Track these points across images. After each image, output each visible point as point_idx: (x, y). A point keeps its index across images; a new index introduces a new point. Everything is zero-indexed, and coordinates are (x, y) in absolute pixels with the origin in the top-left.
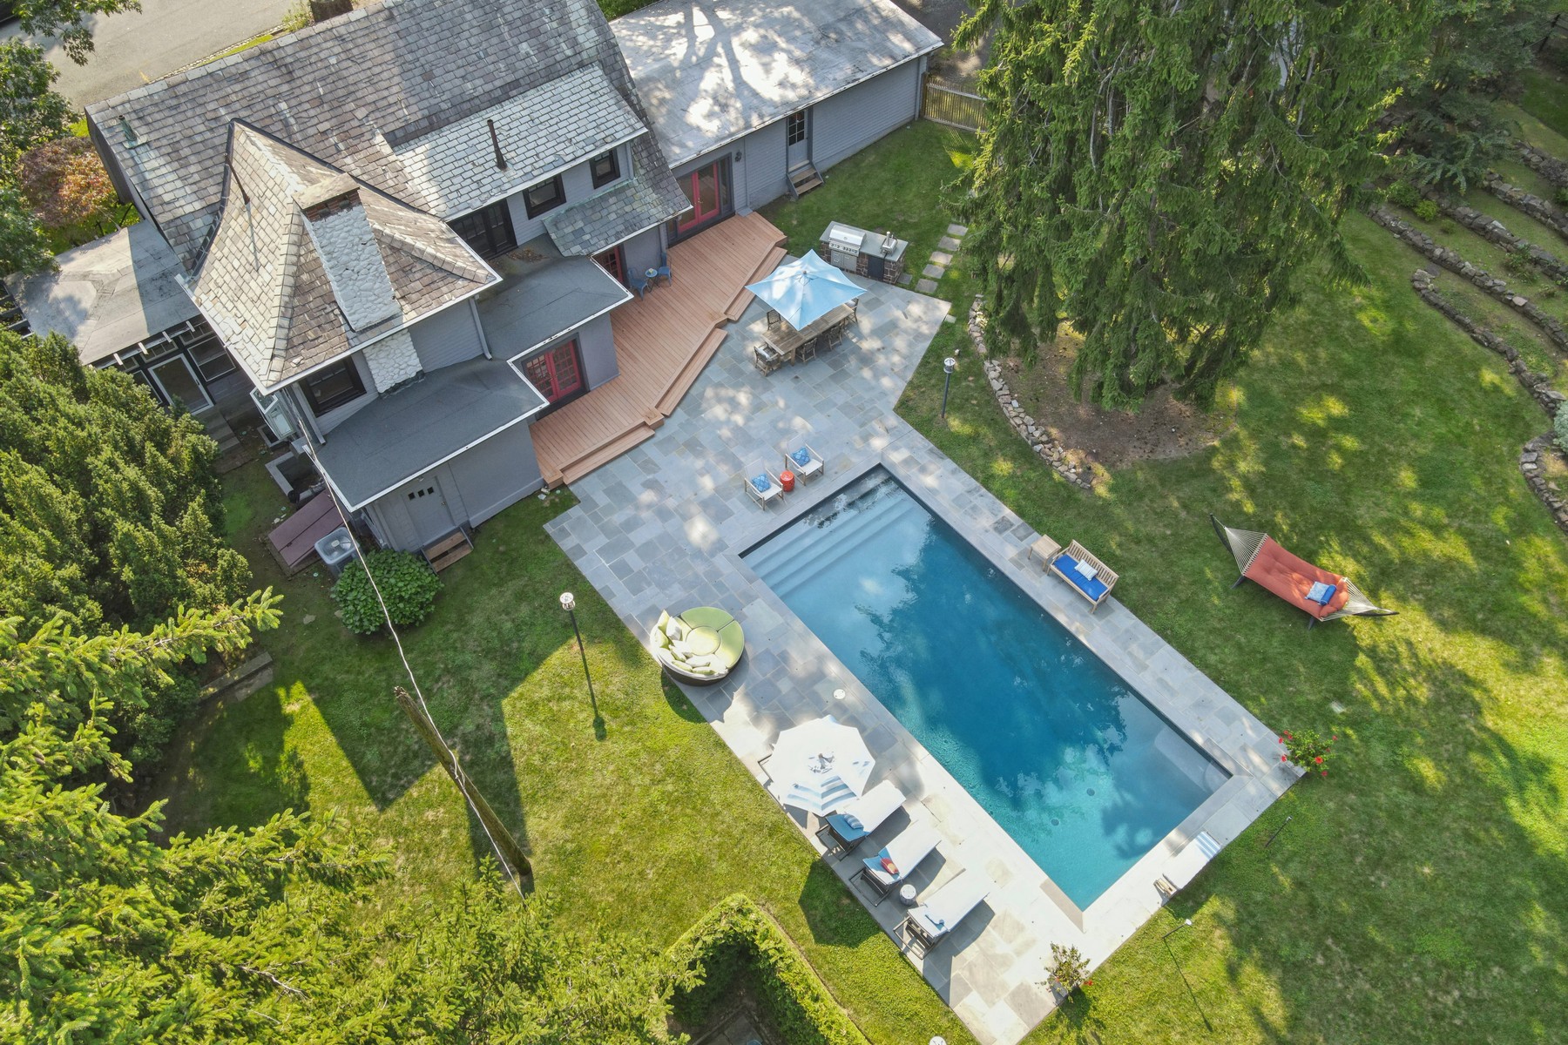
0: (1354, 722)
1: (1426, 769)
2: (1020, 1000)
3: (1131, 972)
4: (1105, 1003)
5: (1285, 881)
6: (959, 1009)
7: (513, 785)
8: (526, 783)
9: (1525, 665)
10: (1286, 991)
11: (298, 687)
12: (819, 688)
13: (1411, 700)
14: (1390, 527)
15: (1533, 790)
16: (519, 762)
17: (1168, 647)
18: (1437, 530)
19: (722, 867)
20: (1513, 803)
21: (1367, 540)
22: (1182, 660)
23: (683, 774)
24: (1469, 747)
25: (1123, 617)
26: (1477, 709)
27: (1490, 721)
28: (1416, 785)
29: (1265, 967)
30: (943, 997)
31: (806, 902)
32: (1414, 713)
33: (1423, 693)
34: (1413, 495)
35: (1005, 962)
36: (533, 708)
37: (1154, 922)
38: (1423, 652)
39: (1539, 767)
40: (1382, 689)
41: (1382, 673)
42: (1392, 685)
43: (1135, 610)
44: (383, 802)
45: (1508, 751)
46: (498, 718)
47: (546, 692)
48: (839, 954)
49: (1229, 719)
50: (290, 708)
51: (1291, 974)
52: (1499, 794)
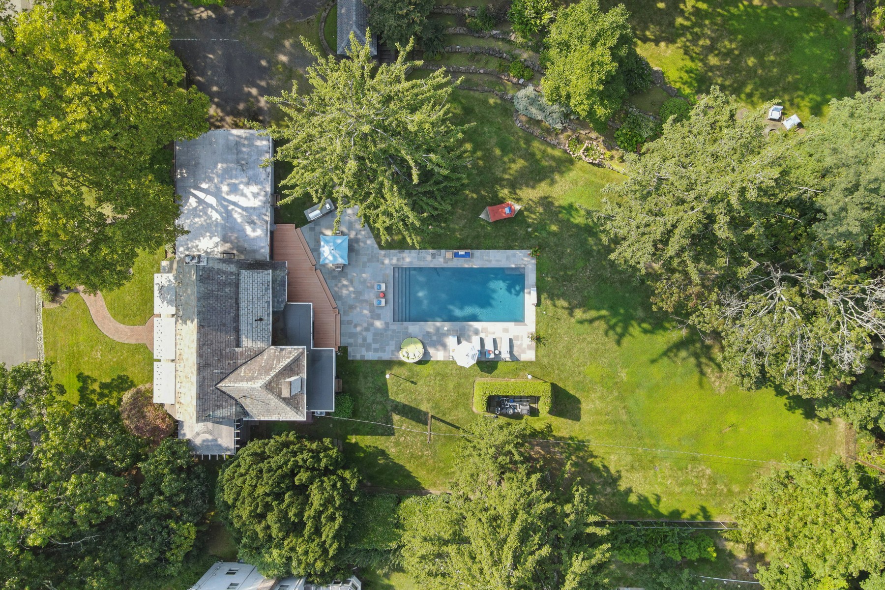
0: (535, 230)
1: (554, 228)
2: (529, 347)
3: (541, 324)
4: (542, 334)
5: (550, 279)
6: (522, 360)
7: (411, 407)
8: (413, 405)
9: (553, 182)
10: (564, 299)
11: (349, 437)
12: (441, 331)
13: (541, 214)
14: (505, 171)
15: (573, 213)
16: (407, 403)
17: (491, 251)
18: (514, 161)
19: (463, 380)
20: (572, 220)
21: (504, 180)
22: (496, 251)
23: (438, 374)
24: (557, 215)
25: (477, 253)
26: (552, 203)
27: (557, 204)
28: (554, 234)
29: (559, 299)
30: (518, 360)
31: (482, 370)
32: (543, 217)
33: (541, 210)
34: (502, 156)
35: (521, 345)
36: (397, 393)
37: (537, 312)
38: (534, 199)
39: (571, 206)
40: (534, 217)
41: (531, 213)
42: (535, 213)
43: (477, 249)
44: (393, 434)
45: (563, 208)
46: (393, 401)
47: (395, 388)
48: (496, 372)
49: (514, 256)
50: (353, 441)
51: (563, 296)
52: (568, 220)
